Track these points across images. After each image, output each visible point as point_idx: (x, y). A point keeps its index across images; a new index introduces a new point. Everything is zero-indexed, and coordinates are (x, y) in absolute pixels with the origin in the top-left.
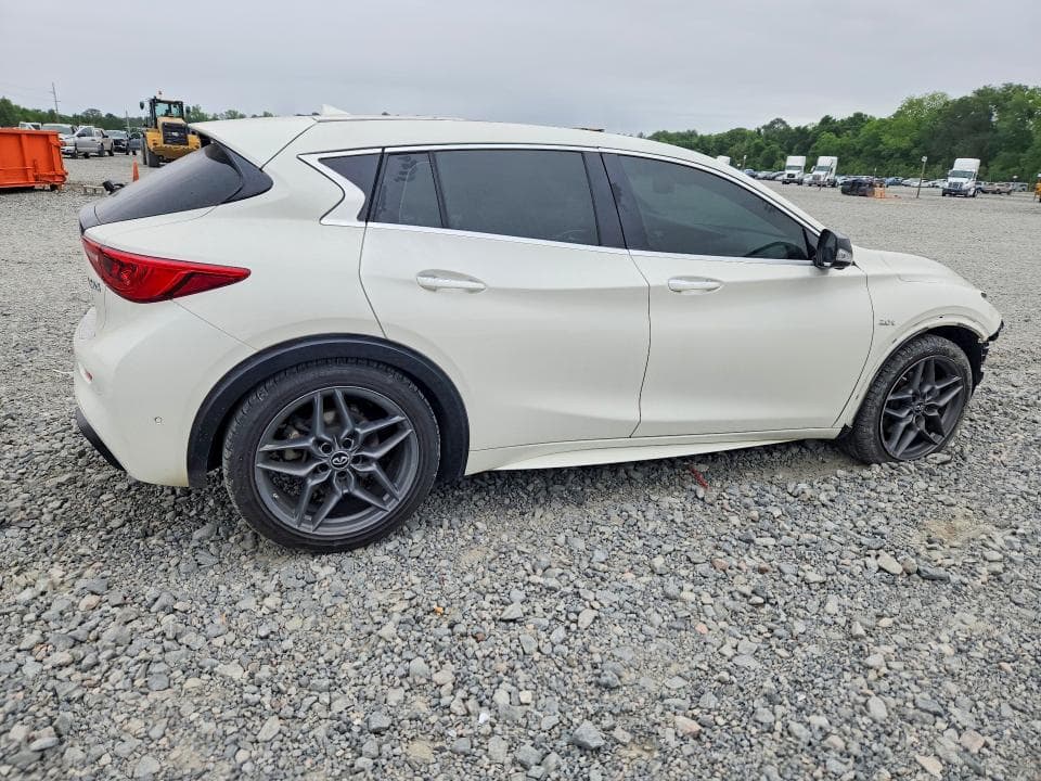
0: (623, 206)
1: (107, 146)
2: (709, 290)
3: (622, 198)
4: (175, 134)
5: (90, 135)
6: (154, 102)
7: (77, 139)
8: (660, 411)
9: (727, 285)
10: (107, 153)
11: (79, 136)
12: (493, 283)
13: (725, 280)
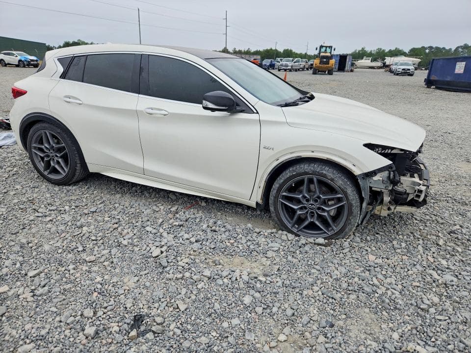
0: (143, 77)
1: (307, 66)
2: (165, 115)
3: (143, 73)
4: (325, 60)
5: (299, 62)
6: (321, 47)
7: (293, 64)
8: (151, 166)
9: (171, 113)
10: (305, 69)
11: (294, 62)
12: (85, 102)
13: (170, 111)
